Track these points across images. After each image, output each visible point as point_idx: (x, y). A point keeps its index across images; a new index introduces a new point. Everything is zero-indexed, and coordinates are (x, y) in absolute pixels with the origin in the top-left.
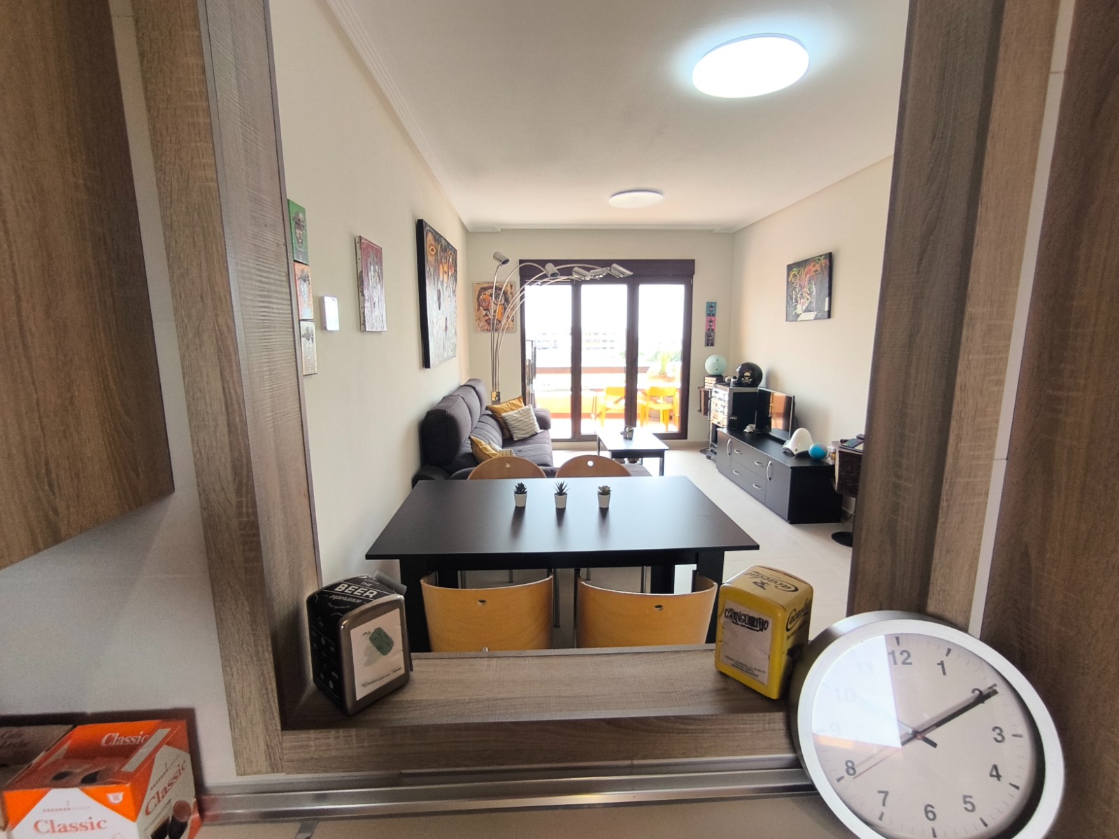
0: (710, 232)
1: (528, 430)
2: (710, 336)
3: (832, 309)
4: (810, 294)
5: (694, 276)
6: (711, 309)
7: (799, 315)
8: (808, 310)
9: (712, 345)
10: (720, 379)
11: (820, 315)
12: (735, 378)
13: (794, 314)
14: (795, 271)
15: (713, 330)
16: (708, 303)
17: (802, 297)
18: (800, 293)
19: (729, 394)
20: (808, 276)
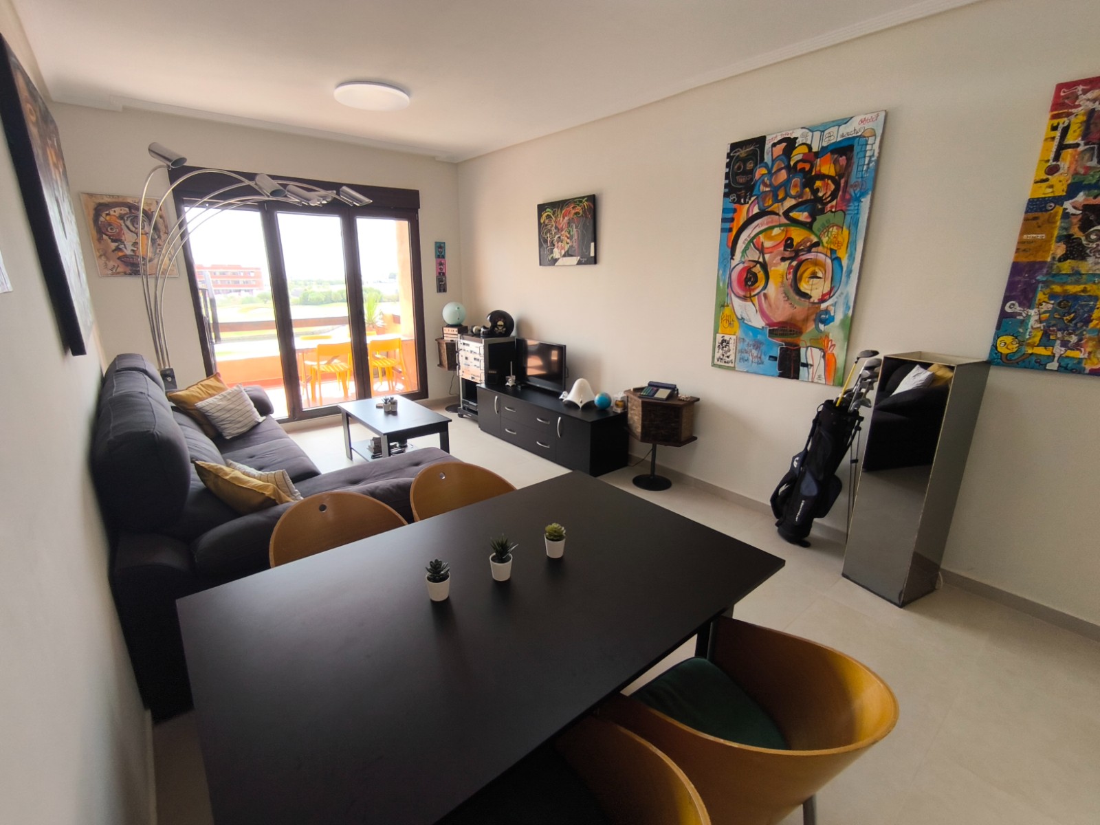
0: (433, 159)
1: (246, 421)
2: (442, 282)
3: (597, 254)
4: (571, 238)
5: (420, 211)
6: (440, 248)
7: (556, 260)
8: (567, 254)
9: (445, 291)
10: (463, 330)
11: (583, 260)
12: (485, 327)
13: (550, 259)
14: (549, 212)
15: (444, 274)
16: (436, 243)
17: (560, 240)
18: (557, 236)
19: (484, 346)
20: (566, 218)
